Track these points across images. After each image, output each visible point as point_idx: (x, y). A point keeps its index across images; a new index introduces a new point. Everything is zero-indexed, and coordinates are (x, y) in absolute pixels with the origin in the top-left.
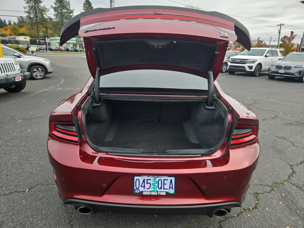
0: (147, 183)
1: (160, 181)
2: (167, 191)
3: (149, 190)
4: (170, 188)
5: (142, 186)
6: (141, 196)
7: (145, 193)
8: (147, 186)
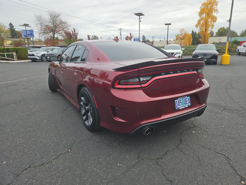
0: (180, 103)
1: (185, 100)
2: (188, 104)
3: (181, 106)
4: (189, 103)
5: (178, 105)
6: (179, 110)
7: (180, 108)
8: (180, 104)
